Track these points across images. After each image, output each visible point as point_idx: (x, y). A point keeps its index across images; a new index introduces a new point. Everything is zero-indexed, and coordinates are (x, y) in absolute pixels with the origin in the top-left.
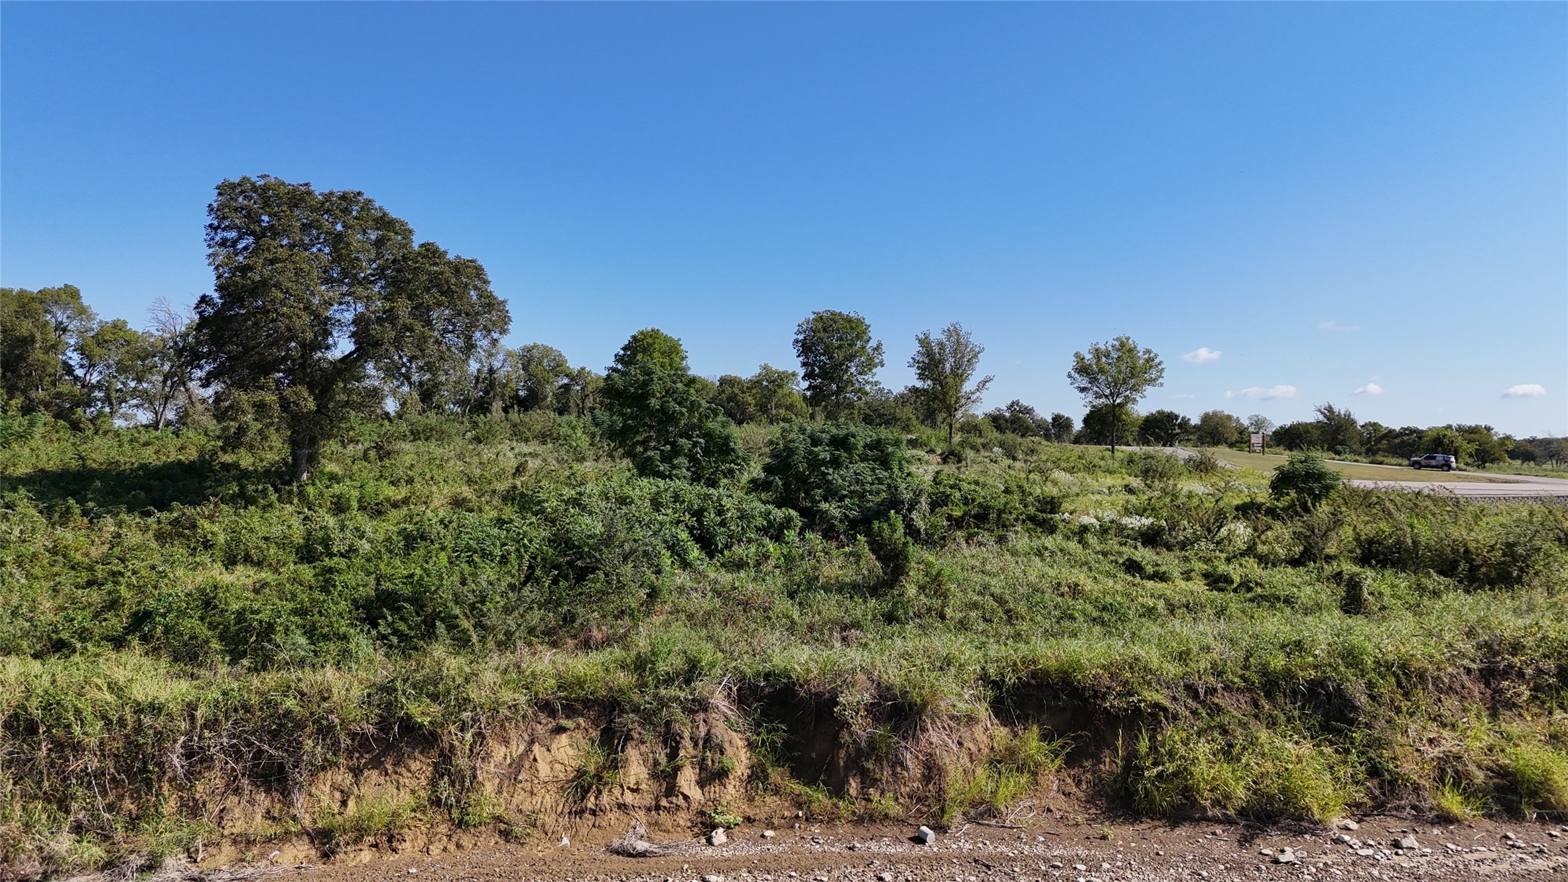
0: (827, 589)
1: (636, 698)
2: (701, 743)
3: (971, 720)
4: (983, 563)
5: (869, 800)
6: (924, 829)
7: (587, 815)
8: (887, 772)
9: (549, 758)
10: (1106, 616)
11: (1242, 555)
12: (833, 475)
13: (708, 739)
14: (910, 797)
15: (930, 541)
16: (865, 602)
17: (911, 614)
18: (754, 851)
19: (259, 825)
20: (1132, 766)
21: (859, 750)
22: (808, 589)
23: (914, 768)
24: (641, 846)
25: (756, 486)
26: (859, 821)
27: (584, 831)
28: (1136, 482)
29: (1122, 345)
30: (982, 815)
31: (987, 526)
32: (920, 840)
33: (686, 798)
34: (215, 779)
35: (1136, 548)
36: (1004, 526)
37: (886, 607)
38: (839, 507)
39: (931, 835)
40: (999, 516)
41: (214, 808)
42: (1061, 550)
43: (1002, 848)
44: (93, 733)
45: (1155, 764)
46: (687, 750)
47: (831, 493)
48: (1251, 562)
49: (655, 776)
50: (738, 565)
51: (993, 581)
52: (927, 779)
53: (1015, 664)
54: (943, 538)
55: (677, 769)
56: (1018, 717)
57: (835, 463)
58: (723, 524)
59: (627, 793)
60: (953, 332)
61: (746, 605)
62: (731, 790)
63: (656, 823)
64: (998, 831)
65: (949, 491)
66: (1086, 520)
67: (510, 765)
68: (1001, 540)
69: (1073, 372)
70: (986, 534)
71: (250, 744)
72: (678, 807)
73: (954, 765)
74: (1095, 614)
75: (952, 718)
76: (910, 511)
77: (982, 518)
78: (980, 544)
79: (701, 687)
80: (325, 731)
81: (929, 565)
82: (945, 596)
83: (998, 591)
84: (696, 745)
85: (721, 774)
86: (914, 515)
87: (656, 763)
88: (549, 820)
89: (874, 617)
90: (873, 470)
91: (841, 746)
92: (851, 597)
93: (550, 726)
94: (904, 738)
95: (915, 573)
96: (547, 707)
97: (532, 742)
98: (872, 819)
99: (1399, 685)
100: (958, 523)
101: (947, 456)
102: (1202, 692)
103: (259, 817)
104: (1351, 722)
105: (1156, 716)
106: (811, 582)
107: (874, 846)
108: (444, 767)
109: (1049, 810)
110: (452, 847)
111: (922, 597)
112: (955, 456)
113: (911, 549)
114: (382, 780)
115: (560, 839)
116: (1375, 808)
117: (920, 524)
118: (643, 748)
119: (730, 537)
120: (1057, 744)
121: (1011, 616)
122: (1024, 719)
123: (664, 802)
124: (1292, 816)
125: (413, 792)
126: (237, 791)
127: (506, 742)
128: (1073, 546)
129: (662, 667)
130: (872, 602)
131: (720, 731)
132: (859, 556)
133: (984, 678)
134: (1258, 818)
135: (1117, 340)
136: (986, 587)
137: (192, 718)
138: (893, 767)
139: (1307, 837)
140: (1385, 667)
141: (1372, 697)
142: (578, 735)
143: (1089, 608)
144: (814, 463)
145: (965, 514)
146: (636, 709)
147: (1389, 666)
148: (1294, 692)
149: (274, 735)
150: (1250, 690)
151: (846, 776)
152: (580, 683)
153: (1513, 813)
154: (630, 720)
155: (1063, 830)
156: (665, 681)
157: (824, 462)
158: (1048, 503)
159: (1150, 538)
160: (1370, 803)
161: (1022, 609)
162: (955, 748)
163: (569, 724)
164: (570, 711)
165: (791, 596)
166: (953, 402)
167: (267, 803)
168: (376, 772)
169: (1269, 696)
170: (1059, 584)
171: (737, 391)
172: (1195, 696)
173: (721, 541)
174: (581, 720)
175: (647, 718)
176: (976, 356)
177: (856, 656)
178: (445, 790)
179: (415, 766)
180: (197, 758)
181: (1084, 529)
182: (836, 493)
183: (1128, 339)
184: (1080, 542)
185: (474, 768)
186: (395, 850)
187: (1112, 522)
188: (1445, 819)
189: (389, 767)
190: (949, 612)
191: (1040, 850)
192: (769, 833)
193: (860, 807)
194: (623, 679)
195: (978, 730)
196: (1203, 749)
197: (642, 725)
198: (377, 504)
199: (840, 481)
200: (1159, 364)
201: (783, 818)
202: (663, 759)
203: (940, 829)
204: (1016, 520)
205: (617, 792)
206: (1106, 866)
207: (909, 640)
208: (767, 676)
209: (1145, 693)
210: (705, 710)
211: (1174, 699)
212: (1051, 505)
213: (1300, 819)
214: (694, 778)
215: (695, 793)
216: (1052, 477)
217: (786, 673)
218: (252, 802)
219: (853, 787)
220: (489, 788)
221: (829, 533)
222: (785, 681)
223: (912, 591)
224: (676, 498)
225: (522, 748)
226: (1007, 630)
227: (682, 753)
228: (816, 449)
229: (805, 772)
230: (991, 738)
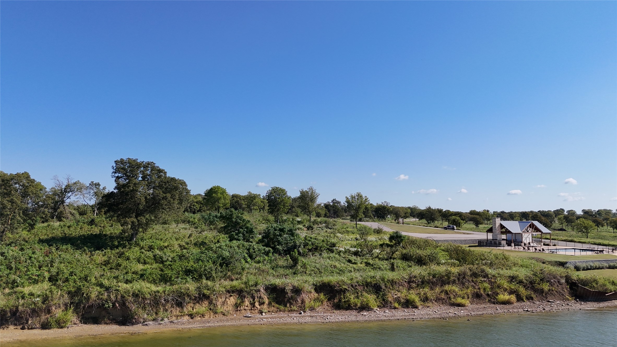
0: (281, 267)
1: (246, 289)
2: (259, 298)
3: (311, 292)
4: (315, 261)
5: (291, 307)
6: (301, 311)
7: (238, 311)
8: (294, 302)
9: (230, 301)
10: (340, 272)
11: (375, 258)
12: (280, 238)
13: (260, 297)
14: (299, 307)
15: (304, 255)
16: (289, 270)
17: (299, 272)
18: (271, 316)
19: (178, 313)
20: (340, 301)
21: (289, 298)
22: (277, 267)
23: (300, 301)
24: (250, 316)
25: (260, 241)
26: (289, 311)
27: (238, 314)
28: (358, 237)
29: (358, 195)
30: (312, 309)
31: (317, 251)
32: (301, 314)
33: (257, 308)
34: (169, 305)
35: (352, 256)
36: (321, 251)
37: (294, 271)
38: (282, 247)
39: (303, 313)
40: (320, 248)
41: (169, 310)
42: (334, 257)
43: (315, 314)
44: (148, 296)
45: (344, 299)
46: (256, 299)
47: (279, 243)
48: (377, 259)
49: (251, 304)
50: (259, 262)
51: (317, 265)
52: (302, 303)
53: (319, 281)
54: (307, 254)
55: (255, 302)
56: (320, 292)
57: (280, 235)
58: (254, 252)
59: (246, 307)
60: (311, 189)
61: (263, 271)
62: (265, 306)
63: (251, 312)
64: (315, 312)
65: (308, 242)
66: (341, 249)
67: (222, 303)
68: (321, 254)
69: (345, 202)
70: (317, 253)
71: (175, 298)
72: (255, 309)
73: (307, 301)
74: (338, 272)
75: (307, 292)
76: (299, 248)
77: (316, 249)
78: (315, 256)
79: (259, 287)
80: (189, 296)
81: (303, 261)
82: (306, 268)
83: (318, 267)
84: (258, 298)
85: (263, 303)
86: (300, 249)
87: (251, 301)
88: (231, 312)
89: (291, 273)
90: (290, 237)
91: (286, 298)
92: (286, 269)
93: (229, 295)
94: (298, 296)
95: (300, 263)
96: (228, 292)
97: (226, 298)
98: (292, 311)
99: (391, 284)
100: (310, 250)
101: (309, 228)
102: (354, 286)
103: (178, 312)
104: (380, 291)
105: (344, 291)
106: (277, 266)
107: (292, 315)
108: (211, 303)
109: (325, 308)
110: (214, 317)
111: (301, 269)
112: (311, 227)
113: (299, 258)
114: (199, 305)
115: (234, 315)
116: (383, 306)
117: (301, 251)
118: (248, 299)
119: (256, 255)
120: (326, 296)
121: (320, 272)
122: (321, 292)
123: (253, 308)
124: (368, 308)
125: (205, 307)
126: (173, 307)
127: (221, 298)
128: (337, 256)
129: (250, 284)
130: (291, 270)
131: (262, 295)
132: (288, 260)
133: (313, 284)
134: (362, 309)
135: (357, 193)
136: (316, 266)
137: (165, 294)
138: (296, 301)
139: (370, 311)
140: (388, 280)
141: (386, 287)
142: (234, 297)
143: (337, 270)
144: (275, 235)
145: (312, 248)
146: (246, 291)
147: (389, 280)
148: (371, 286)
149: (179, 296)
150: (363, 286)
151: (287, 303)
152: (235, 287)
153: (407, 307)
154: (245, 294)
155: (327, 311)
156: (251, 286)
157: (277, 235)
158: (333, 244)
159: (356, 254)
160: (382, 306)
161: (323, 271)
162: (307, 297)
163: (233, 295)
164: (233, 292)
165: (273, 269)
166: (311, 210)
167: (179, 309)
168: (198, 304)
169: (367, 287)
170: (331, 265)
171: (238, 199)
172: (353, 287)
173: (254, 256)
174: (235, 294)
175: (248, 293)
176: (317, 196)
177: (288, 281)
178: (212, 307)
179: (205, 302)
180: (167, 301)
181: (340, 251)
182: (281, 243)
183: (360, 193)
184: (339, 255)
185: (216, 303)
186: (204, 317)
187: (348, 249)
188: (395, 308)
189: (200, 303)
190: (307, 272)
191: (322, 314)
192: (273, 313)
193: (289, 309)
194: (243, 286)
195: (312, 294)
196: (352, 297)
197: (248, 295)
198: (161, 247)
199: (282, 240)
200: (369, 201)
201: (275, 311)
202: (252, 300)
203: (304, 312)
204: (324, 249)
205: (244, 307)
206: (333, 316)
207: (299, 277)
208: (271, 285)
209: (343, 286)
210: (259, 292)
211: (349, 287)
212: (334, 245)
213: (369, 308)
214: (258, 304)
215: (258, 307)
216: (337, 235)
217: (275, 284)
218: (176, 309)
219: (288, 305)
220: (219, 307)
221: (280, 254)
222: (274, 286)
223: (299, 267)
224: (243, 246)
225: (224, 299)
226: (320, 275)
227: (255, 300)
228: (275, 232)
229: (279, 303)
230: (314, 296)
